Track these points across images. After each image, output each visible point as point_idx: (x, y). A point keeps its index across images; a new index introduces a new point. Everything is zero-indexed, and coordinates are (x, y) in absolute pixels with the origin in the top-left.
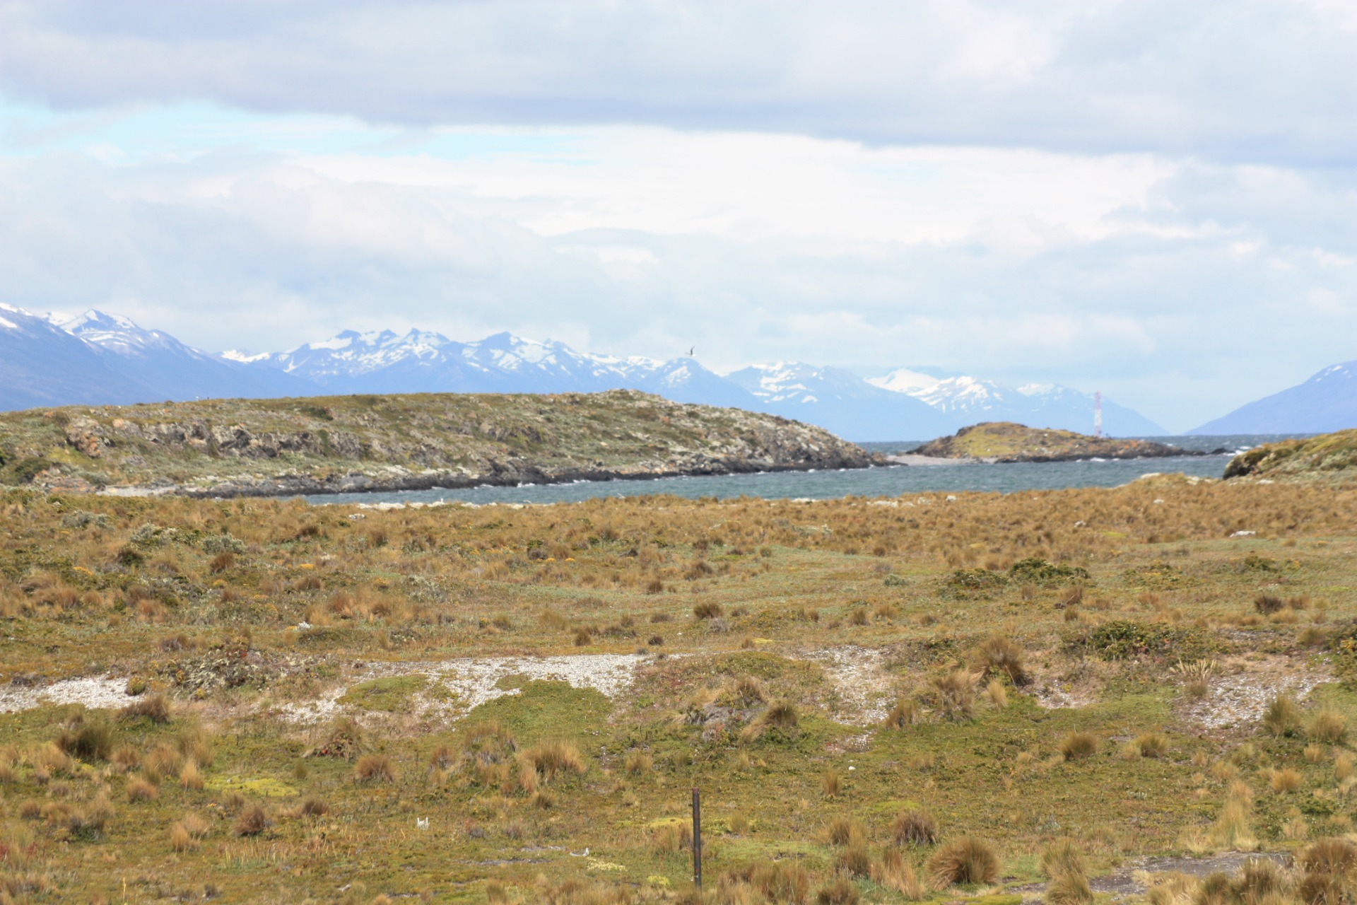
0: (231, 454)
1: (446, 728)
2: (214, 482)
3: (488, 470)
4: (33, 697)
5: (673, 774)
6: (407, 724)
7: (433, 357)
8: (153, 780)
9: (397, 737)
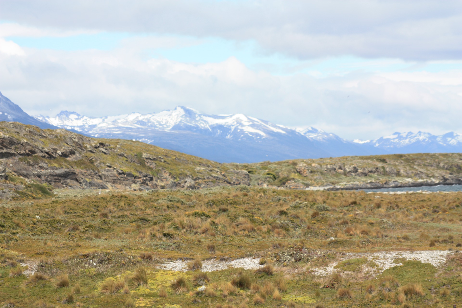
0: (351, 175)
1: (374, 278)
2: (346, 184)
3: (442, 180)
4: (226, 265)
5: (458, 297)
6: (360, 276)
7: (426, 141)
8: (263, 296)
9: (356, 281)
